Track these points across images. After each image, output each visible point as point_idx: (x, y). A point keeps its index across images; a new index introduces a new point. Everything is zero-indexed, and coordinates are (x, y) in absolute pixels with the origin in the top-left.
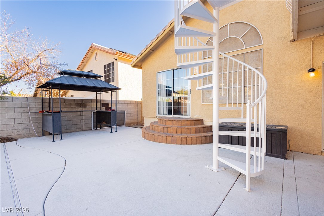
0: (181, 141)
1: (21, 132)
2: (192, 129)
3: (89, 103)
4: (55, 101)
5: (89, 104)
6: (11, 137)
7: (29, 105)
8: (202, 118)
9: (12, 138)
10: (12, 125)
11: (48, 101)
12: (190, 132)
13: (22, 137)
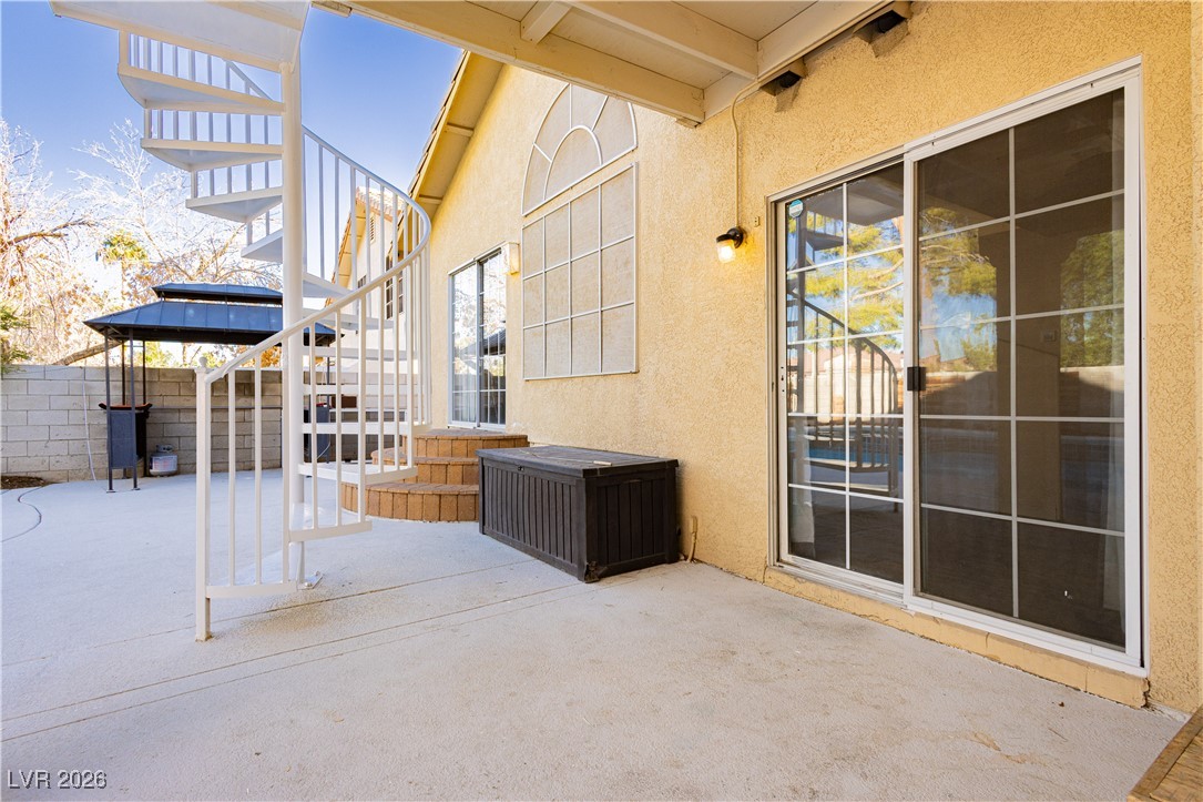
0: (390, 508)
1: (68, 464)
2: (450, 469)
3: (274, 382)
4: (164, 375)
5: (272, 385)
6: (38, 475)
7: (88, 388)
8: (523, 433)
9: (41, 479)
10: (43, 444)
11: (140, 378)
12: (443, 478)
13: (69, 477)
